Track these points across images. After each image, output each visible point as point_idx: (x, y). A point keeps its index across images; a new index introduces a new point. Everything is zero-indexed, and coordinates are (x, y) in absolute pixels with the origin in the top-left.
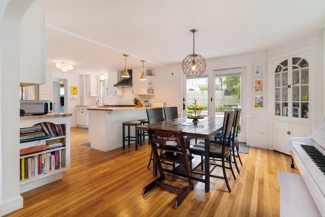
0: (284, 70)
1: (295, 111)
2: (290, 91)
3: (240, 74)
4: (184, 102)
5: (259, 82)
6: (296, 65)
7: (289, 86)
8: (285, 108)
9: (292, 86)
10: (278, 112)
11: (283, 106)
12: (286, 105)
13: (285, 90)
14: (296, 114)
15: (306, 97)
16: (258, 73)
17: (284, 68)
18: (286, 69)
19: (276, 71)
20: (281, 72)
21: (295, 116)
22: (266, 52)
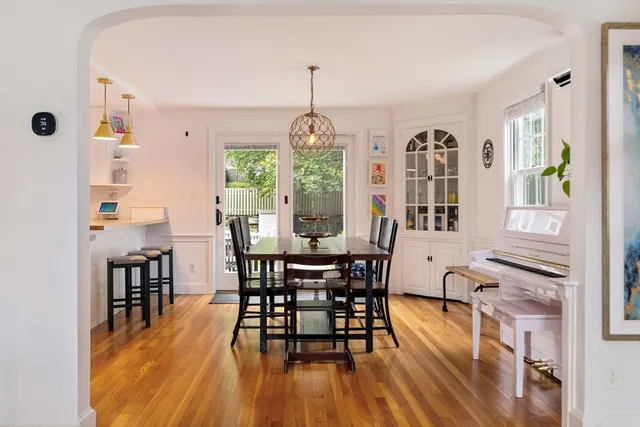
0: (420, 150)
1: (438, 219)
2: (431, 185)
3: (342, 148)
4: (219, 207)
5: (379, 168)
6: (440, 143)
7: (430, 178)
8: (422, 215)
9: (434, 178)
10: (410, 224)
11: (419, 212)
12: (424, 210)
13: (423, 184)
14: (438, 225)
15: (454, 196)
16: (376, 148)
17: (422, 145)
18: (425, 148)
19: (408, 150)
20: (417, 152)
21: (438, 229)
22: (390, 110)
